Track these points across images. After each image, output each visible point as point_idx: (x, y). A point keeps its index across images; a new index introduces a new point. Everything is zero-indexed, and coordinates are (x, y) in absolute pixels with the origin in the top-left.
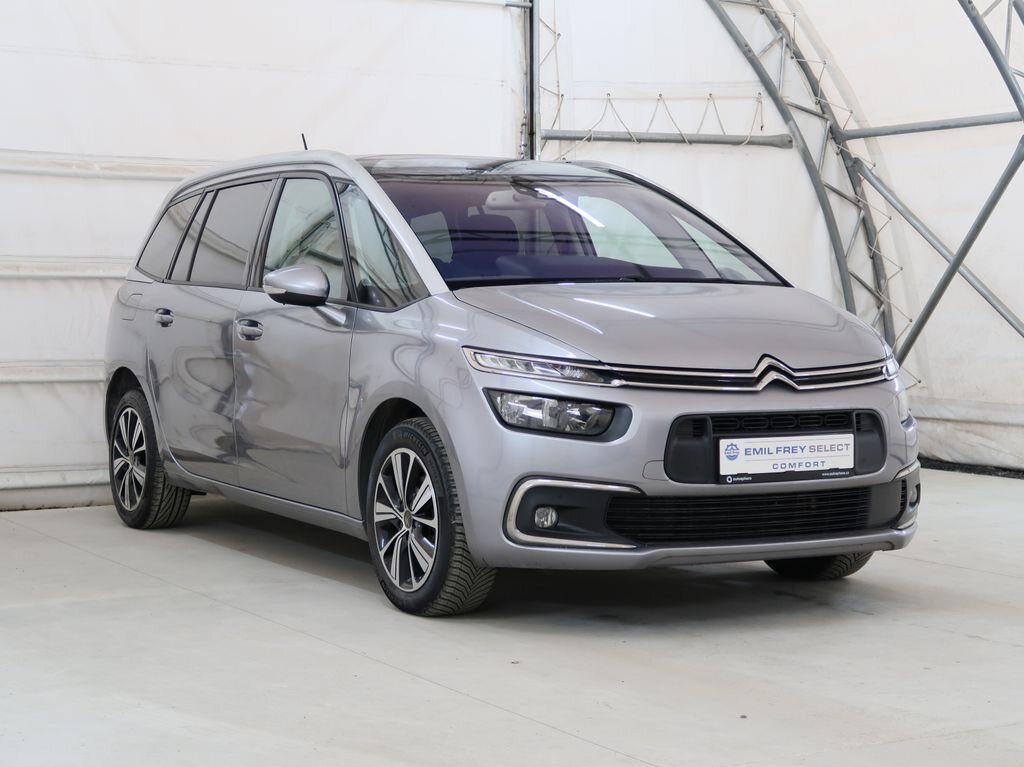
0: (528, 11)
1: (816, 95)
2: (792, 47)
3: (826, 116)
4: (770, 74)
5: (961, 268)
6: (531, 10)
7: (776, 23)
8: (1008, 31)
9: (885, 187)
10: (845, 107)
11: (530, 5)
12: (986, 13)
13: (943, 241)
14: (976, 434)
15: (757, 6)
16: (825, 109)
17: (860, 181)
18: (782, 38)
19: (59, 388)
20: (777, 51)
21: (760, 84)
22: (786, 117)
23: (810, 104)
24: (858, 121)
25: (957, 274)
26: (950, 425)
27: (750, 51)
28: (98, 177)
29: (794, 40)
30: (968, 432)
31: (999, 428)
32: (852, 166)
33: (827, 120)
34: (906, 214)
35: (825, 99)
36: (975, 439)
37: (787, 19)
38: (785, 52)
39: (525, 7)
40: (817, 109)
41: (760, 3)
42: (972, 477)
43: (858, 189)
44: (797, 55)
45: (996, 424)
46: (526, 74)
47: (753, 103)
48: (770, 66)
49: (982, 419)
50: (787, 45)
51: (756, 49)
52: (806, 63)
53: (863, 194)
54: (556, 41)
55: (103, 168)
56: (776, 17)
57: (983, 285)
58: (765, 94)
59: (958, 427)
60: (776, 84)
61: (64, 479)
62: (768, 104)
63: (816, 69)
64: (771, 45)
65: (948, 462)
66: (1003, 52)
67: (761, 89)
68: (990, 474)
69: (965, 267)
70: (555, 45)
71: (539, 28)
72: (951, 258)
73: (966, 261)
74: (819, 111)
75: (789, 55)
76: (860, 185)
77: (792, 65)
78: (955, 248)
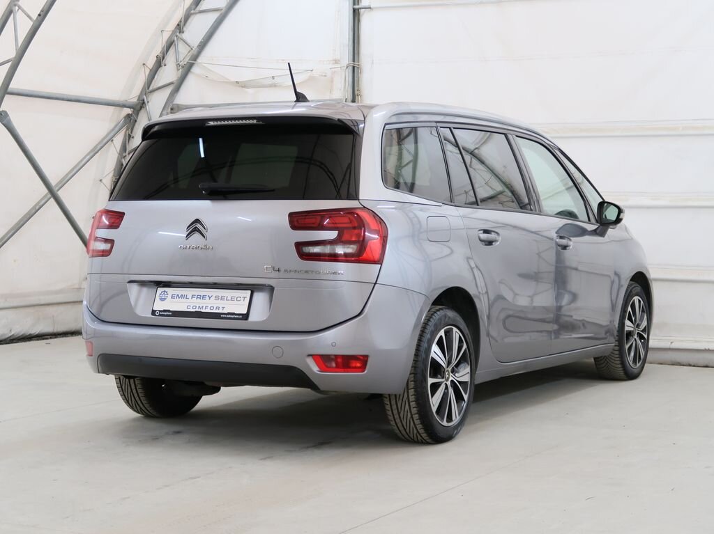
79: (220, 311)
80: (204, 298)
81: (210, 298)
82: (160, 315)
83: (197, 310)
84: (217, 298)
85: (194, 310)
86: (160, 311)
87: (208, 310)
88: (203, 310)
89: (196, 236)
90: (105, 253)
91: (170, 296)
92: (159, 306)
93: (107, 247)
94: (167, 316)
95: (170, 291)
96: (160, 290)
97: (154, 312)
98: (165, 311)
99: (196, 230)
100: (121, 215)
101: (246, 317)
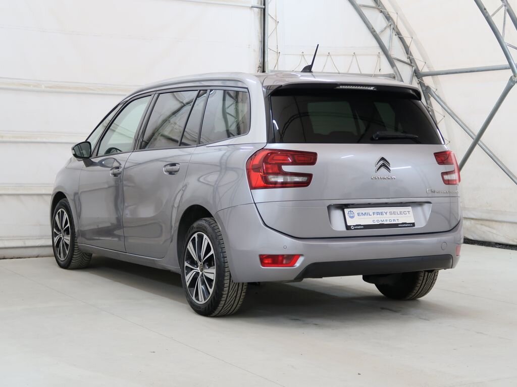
0: (263, 10)
1: (407, 54)
2: (395, 29)
3: (413, 64)
4: (384, 43)
5: (479, 142)
6: (264, 9)
7: (388, 18)
8: (504, 24)
9: (442, 101)
10: (422, 60)
11: (264, 7)
12: (493, 15)
13: (471, 129)
14: (486, 226)
15: (378, 9)
16: (412, 61)
17: (429, 97)
18: (391, 25)
19: (22, 197)
20: (388, 32)
21: (379, 48)
22: (392, 65)
23: (405, 58)
24: (428, 67)
25: (477, 145)
26: (473, 222)
27: (375, 31)
28: (44, 92)
29: (397, 26)
30: (482, 225)
31: (498, 223)
32: (426, 90)
33: (413, 67)
34: (452, 115)
35: (412, 56)
36: (485, 229)
37: (393, 15)
38: (392, 32)
39: (261, 8)
40: (408, 61)
41: (380, 7)
42: (483, 248)
43: (428, 101)
44: (398, 34)
45: (496, 221)
46: (261, 42)
47: (376, 57)
48: (385, 39)
49: (489, 219)
50: (393, 29)
51: (378, 30)
52: (402, 38)
53: (431, 104)
54: (276, 25)
55: (46, 87)
56: (388, 14)
57: (491, 152)
58: (382, 53)
59: (477, 222)
60: (387, 48)
61: (25, 243)
62: (384, 59)
63: (408, 41)
64: (385, 28)
65: (471, 240)
66: (502, 35)
67: (380, 51)
68: (492, 247)
69: (481, 142)
70: (276, 28)
71: (268, 19)
72: (474, 137)
73: (482, 139)
74: (410, 62)
75: (394, 33)
76: (429, 100)
77: (396, 39)
78: (477, 131)
80: (382, 213)
81: (386, 214)
82: (355, 229)
83: (380, 223)
84: (391, 213)
85: (378, 223)
86: (354, 226)
87: (388, 222)
88: (385, 223)
89: (383, 169)
91: (356, 214)
93: (307, 179)
97: (348, 228)
99: (383, 165)
100: (314, 155)
101: (413, 224)
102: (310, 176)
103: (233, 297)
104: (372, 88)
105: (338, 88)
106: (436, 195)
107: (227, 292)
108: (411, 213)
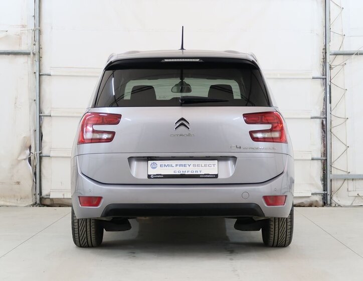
79: (199, 173)
80: (185, 166)
81: (189, 166)
82: (154, 178)
83: (181, 173)
84: (194, 165)
85: (179, 174)
86: (154, 175)
87: (190, 173)
88: (187, 173)
89: (182, 128)
90: (109, 140)
91: (159, 166)
92: (152, 172)
93: (110, 136)
94: (160, 178)
95: (159, 163)
96: (150, 162)
97: (149, 176)
98: (157, 175)
99: (182, 124)
100: (119, 116)
101: (216, 176)
102: (113, 133)
103: (84, 231)
104: (198, 60)
105: (163, 61)
106: (241, 150)
107: (77, 227)
108: (216, 166)
